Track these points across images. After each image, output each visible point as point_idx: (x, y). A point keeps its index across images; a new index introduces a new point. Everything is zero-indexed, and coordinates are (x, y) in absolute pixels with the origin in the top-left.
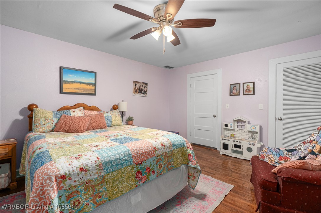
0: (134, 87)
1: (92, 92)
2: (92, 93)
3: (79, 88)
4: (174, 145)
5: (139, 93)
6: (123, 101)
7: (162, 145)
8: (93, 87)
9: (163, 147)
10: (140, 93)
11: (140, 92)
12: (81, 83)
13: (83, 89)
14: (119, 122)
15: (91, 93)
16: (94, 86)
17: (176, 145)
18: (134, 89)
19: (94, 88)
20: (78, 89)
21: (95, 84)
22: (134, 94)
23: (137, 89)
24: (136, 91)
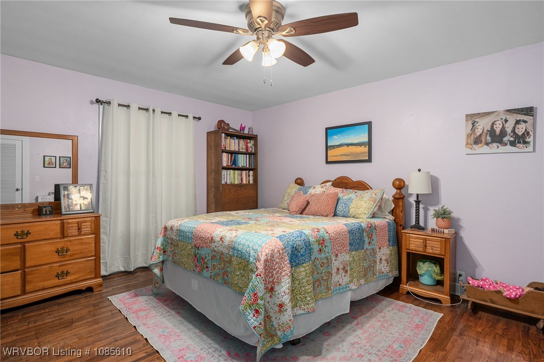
0: (469, 131)
1: (365, 156)
2: (364, 159)
3: (346, 153)
4: (234, 248)
5: (487, 144)
6: (419, 170)
7: (221, 238)
8: (365, 148)
9: (221, 243)
10: (495, 145)
11: (493, 141)
12: (348, 145)
13: (352, 154)
14: (359, 212)
15: (362, 159)
16: (367, 146)
17: (237, 250)
18: (469, 136)
19: (367, 151)
20: (345, 155)
21: (369, 144)
22: (470, 151)
23: (478, 134)
24: (477, 141)
